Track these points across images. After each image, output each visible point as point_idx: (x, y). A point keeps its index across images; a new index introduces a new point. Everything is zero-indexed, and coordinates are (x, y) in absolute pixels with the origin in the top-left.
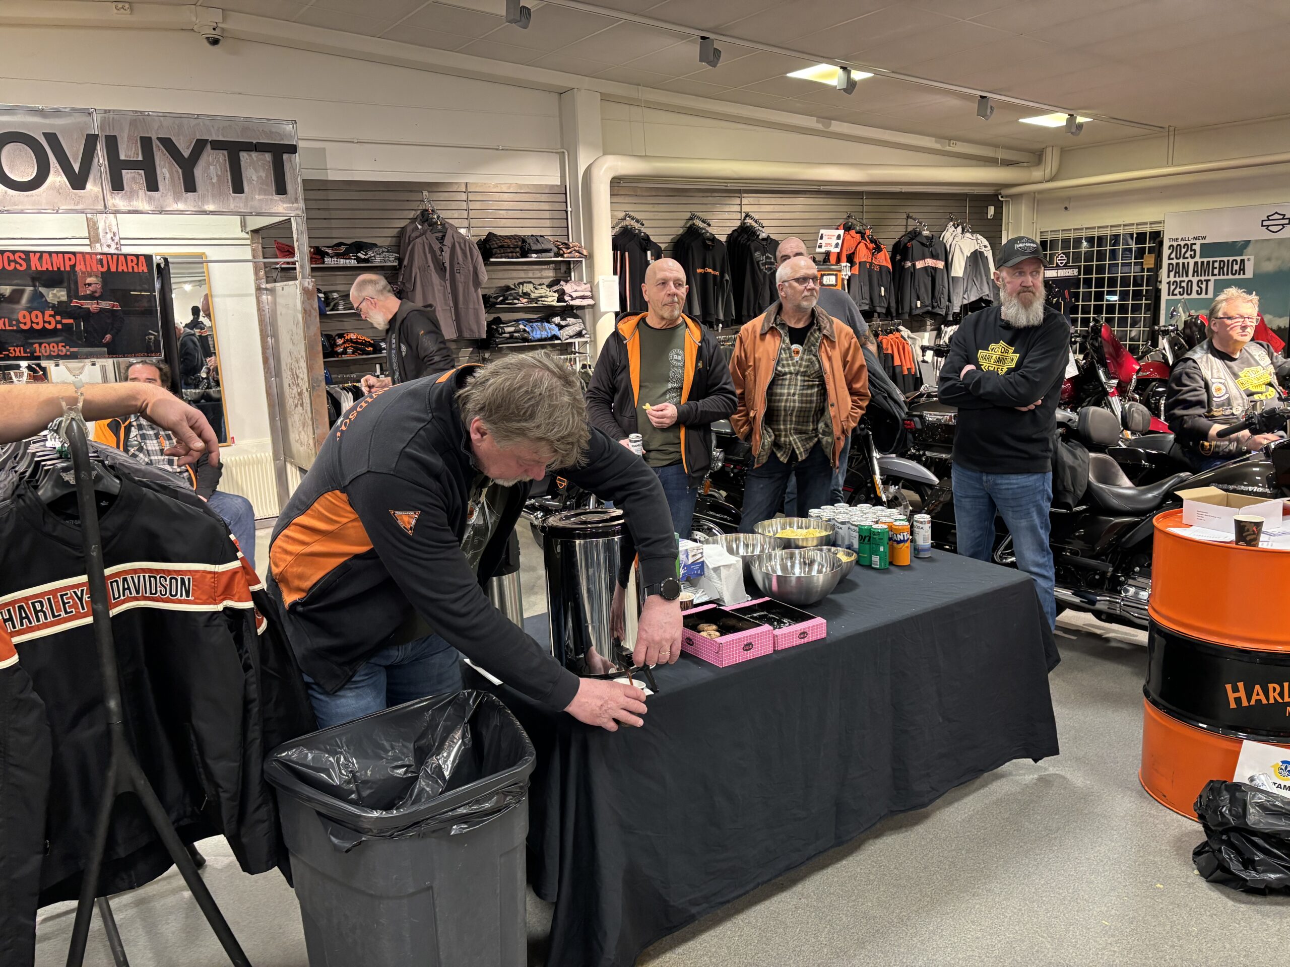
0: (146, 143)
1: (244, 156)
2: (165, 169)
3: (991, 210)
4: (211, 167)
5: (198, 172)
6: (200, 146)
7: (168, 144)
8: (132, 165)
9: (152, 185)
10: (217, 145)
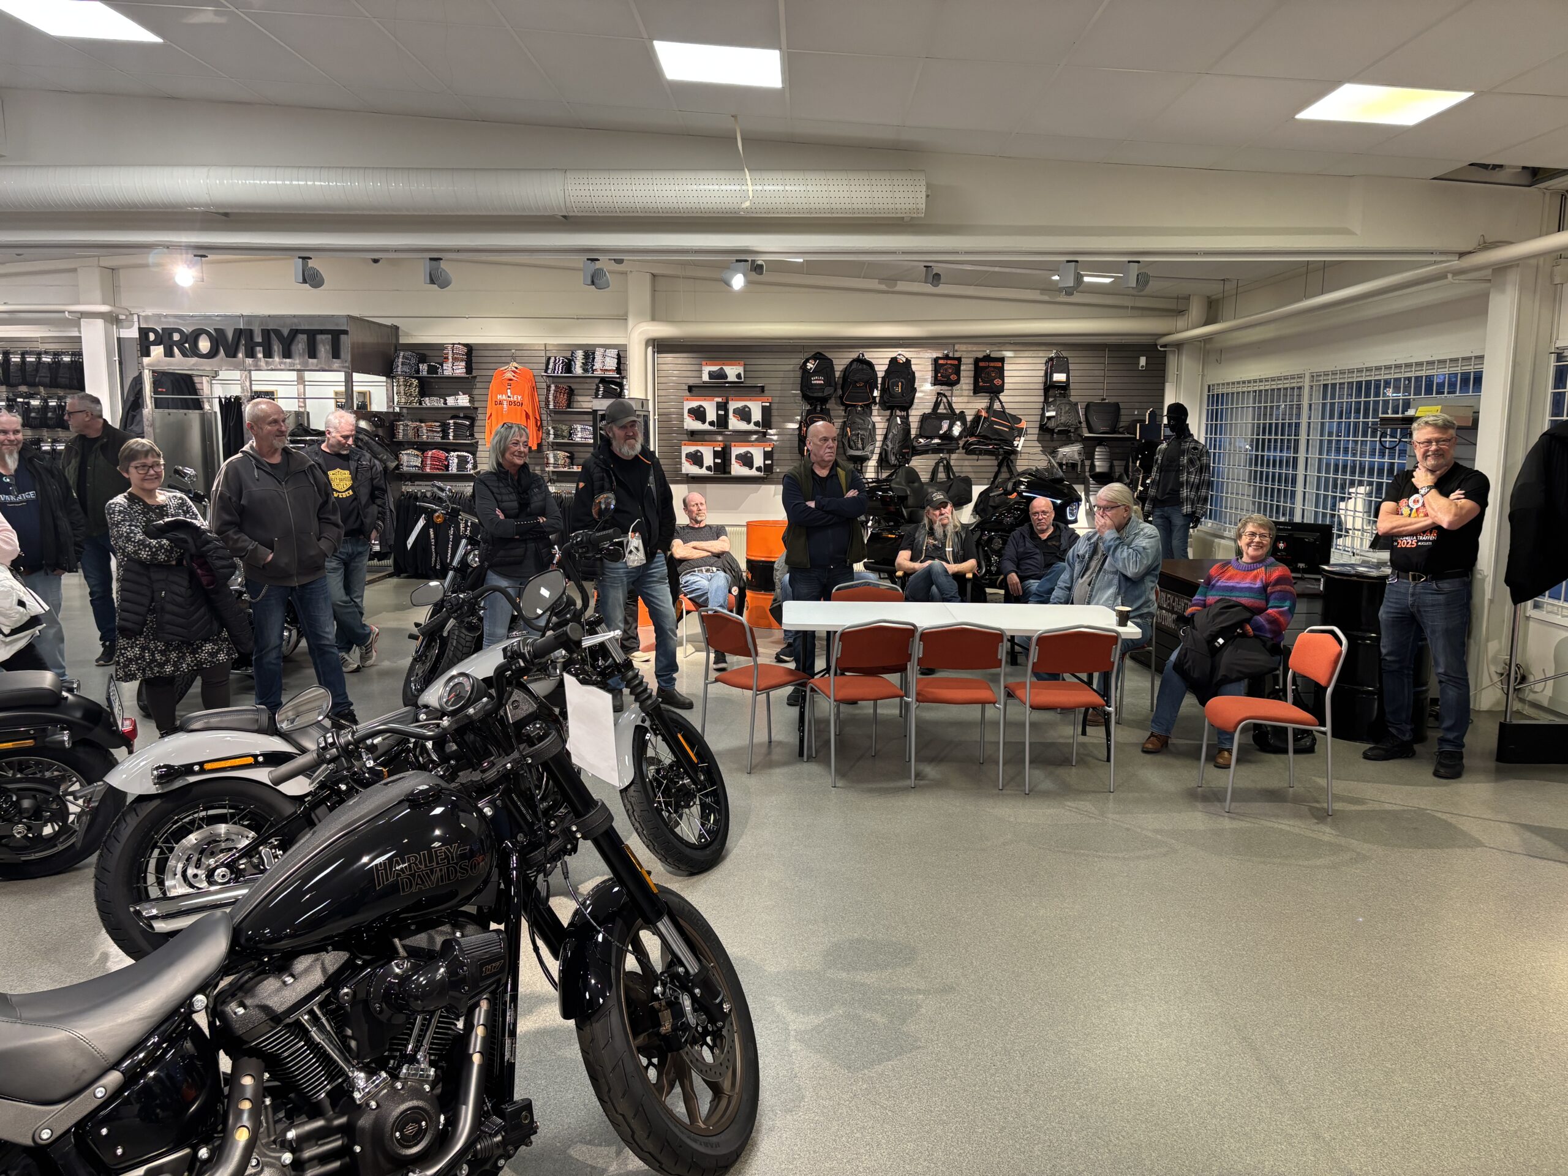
0: (266, 333)
1: (319, 337)
2: (276, 347)
3: (1143, 361)
4: (300, 345)
5: (293, 348)
6: (295, 333)
7: (277, 333)
8: (259, 344)
9: (268, 354)
10: (303, 332)
